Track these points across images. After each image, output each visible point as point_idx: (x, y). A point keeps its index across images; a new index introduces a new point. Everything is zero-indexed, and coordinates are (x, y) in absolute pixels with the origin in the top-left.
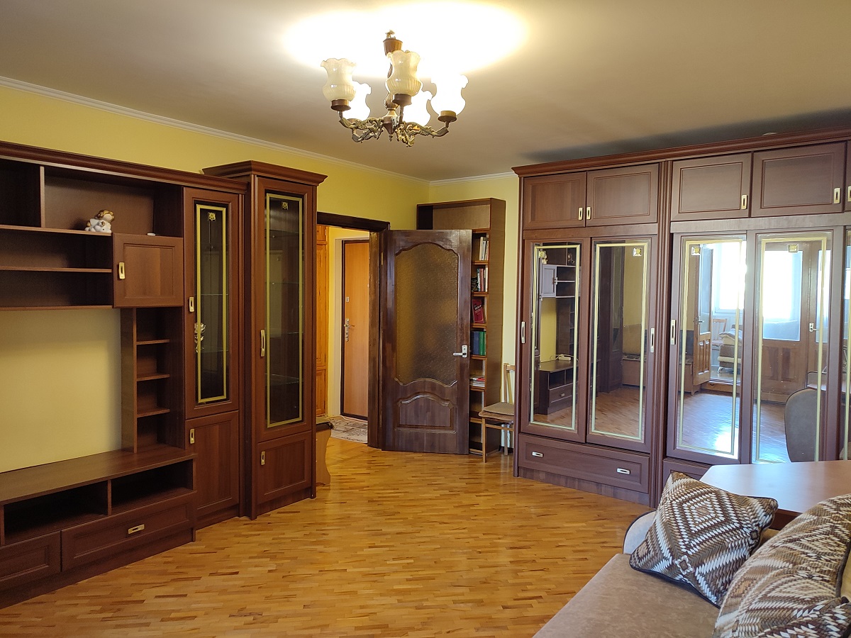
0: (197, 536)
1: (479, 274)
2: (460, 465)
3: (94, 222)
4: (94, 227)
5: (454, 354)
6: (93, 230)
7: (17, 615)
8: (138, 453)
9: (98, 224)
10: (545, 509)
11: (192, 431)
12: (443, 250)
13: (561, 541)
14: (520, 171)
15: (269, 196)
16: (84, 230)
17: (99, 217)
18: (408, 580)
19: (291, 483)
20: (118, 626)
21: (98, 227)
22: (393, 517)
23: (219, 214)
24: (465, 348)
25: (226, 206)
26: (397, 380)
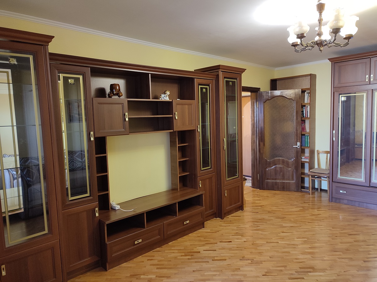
0: (205, 226)
1: (304, 109)
2: (300, 196)
3: (163, 95)
4: (163, 98)
5: (294, 146)
6: (163, 99)
7: (153, 256)
8: (180, 191)
9: (165, 96)
10: (356, 217)
11: (200, 182)
12: (287, 99)
13: (374, 232)
14: (331, 60)
15: (225, 79)
16: (159, 99)
17: (165, 94)
18: (310, 248)
19: (235, 204)
20: (196, 262)
21: (165, 98)
22: (284, 219)
23: (206, 89)
24: (299, 144)
25: (209, 85)
26: (266, 158)
